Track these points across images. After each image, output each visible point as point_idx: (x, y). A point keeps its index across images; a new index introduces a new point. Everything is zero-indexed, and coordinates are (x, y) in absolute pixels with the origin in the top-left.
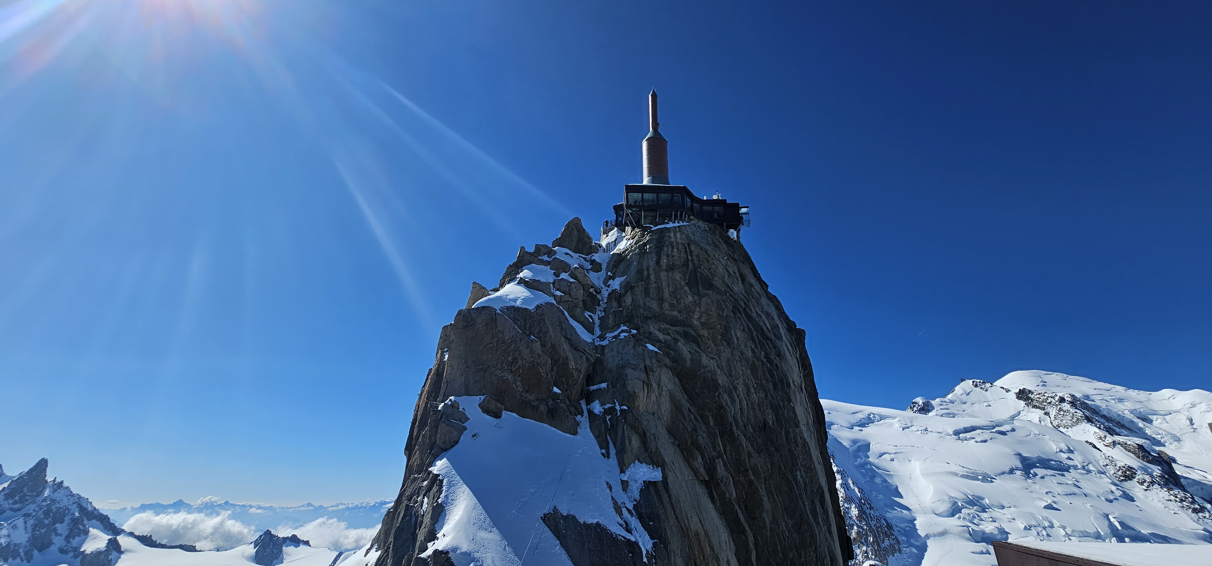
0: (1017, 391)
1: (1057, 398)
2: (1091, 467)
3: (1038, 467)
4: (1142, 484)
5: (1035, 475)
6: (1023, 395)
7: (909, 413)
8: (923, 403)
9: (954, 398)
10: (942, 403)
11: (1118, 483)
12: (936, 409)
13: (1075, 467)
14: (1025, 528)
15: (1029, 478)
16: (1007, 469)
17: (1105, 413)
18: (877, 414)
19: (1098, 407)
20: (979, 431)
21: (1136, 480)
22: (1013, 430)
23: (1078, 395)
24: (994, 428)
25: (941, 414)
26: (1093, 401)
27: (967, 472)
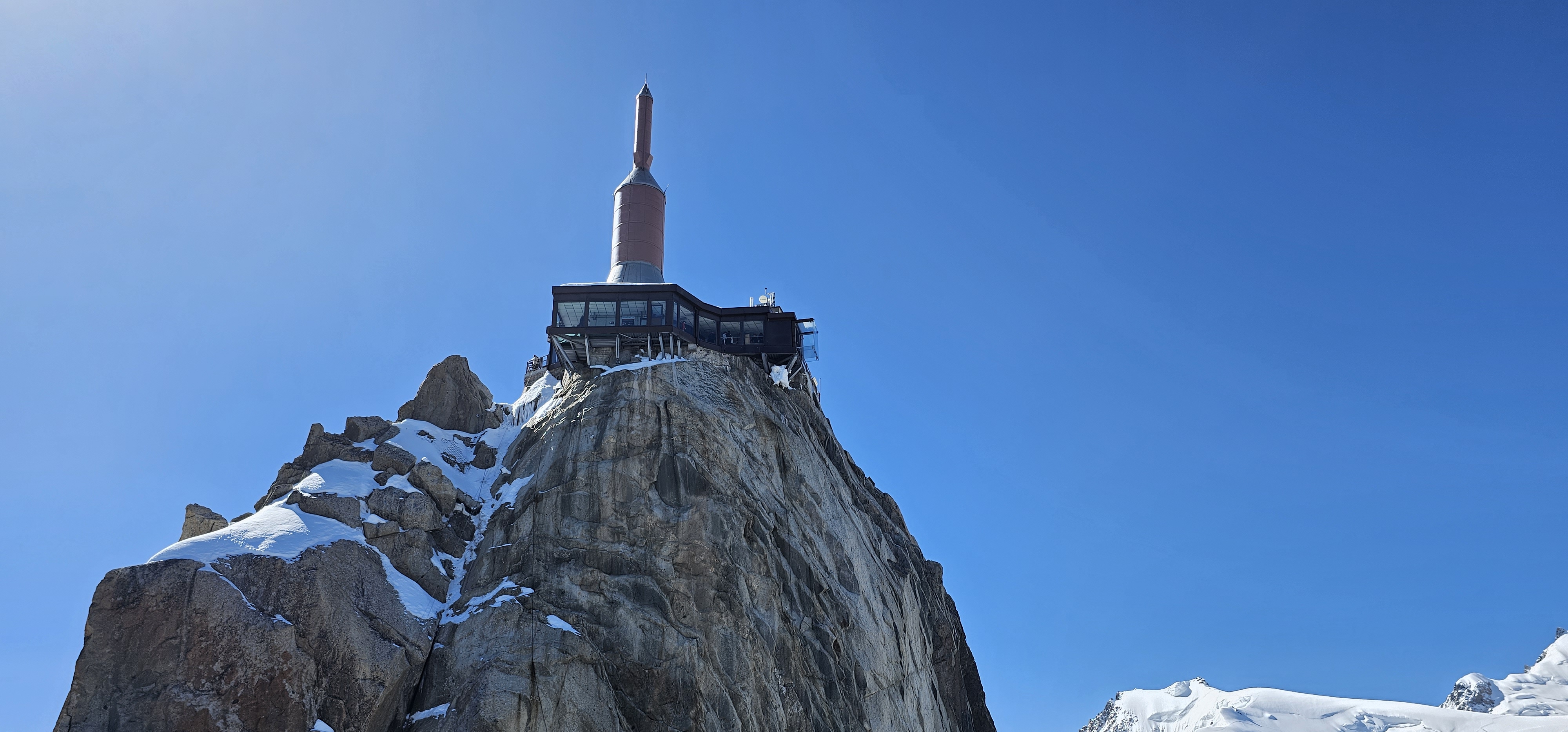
7: (1450, 710)
8: (1479, 686)
9: (1546, 673)
10: (1519, 684)
12: (1507, 699)
18: (1377, 716)
25: (1517, 709)
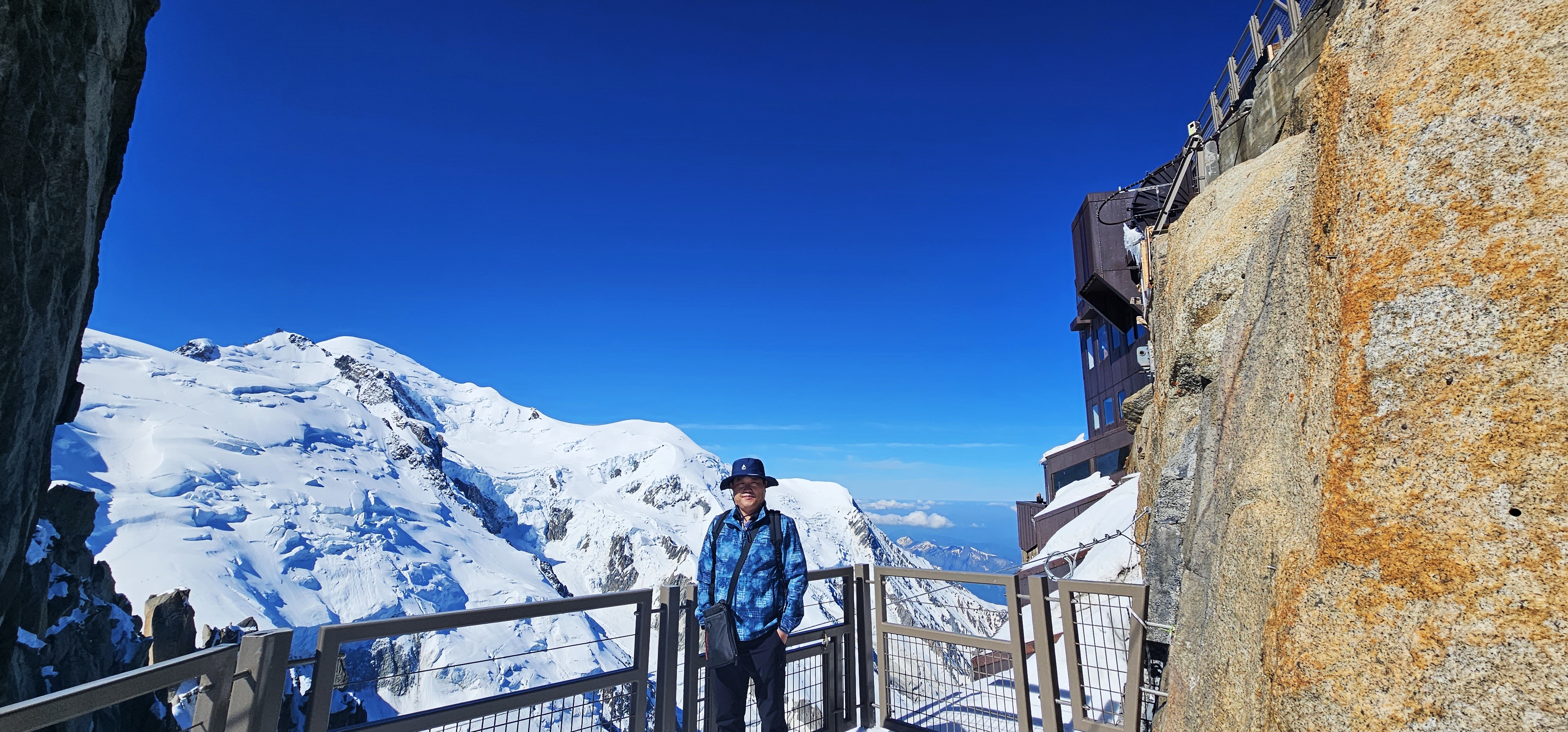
0: (339, 357)
1: (376, 373)
2: (375, 445)
3: (322, 441)
4: (411, 462)
5: (316, 448)
6: (344, 363)
8: (206, 347)
10: (235, 352)
11: (392, 461)
13: (360, 444)
14: (274, 507)
15: (306, 451)
16: (284, 440)
17: (411, 396)
19: (408, 388)
20: (270, 393)
21: (409, 459)
22: (314, 398)
23: (397, 374)
24: (292, 392)
25: (226, 366)
26: (407, 382)
27: (229, 441)
